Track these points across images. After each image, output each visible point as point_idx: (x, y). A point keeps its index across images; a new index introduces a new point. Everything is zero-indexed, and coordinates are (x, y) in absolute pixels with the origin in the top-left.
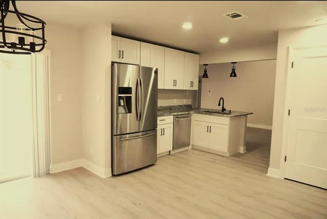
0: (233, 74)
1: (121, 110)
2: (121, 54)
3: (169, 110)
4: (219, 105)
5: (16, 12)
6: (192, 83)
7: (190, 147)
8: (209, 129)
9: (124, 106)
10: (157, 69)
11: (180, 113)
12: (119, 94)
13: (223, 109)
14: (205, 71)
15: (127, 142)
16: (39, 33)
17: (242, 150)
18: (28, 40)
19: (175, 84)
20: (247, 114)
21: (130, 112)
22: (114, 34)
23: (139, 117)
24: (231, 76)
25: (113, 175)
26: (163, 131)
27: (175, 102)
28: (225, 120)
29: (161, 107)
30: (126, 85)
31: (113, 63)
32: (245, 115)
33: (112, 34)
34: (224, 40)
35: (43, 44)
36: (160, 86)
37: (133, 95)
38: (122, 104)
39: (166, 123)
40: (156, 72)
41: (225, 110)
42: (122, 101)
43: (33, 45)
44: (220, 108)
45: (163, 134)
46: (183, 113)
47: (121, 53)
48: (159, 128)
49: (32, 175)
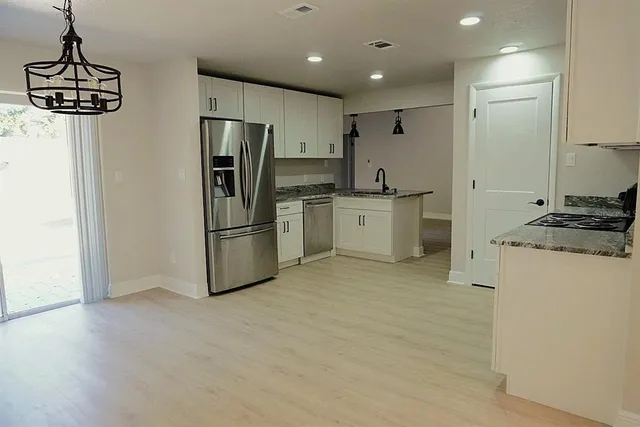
0: (399, 130)
1: (219, 192)
2: (213, 103)
3: (296, 192)
4: (377, 180)
6: (332, 147)
7: (333, 252)
8: (361, 221)
9: (222, 186)
10: (272, 126)
11: (313, 197)
12: (215, 167)
13: (385, 188)
14: (354, 126)
15: (228, 241)
17: (417, 251)
19: (303, 149)
20: (422, 194)
21: (232, 194)
22: (201, 72)
23: (246, 202)
24: (395, 132)
25: (212, 294)
26: (286, 225)
27: (305, 180)
28: (386, 205)
29: (283, 188)
30: (223, 153)
31: (202, 119)
32: (418, 195)
33: (199, 73)
34: (377, 76)
36: (278, 154)
37: (236, 169)
38: (220, 183)
39: (290, 213)
40: (271, 131)
41: (388, 188)
42: (219, 178)
43: (104, 102)
44: (379, 186)
45: (286, 229)
46: (318, 196)
47: (213, 101)
48: (279, 221)
49: (82, 301)
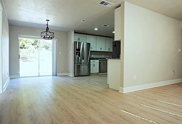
2: (79, 39)
5: (49, 32)
6: (109, 49)
11: (102, 59)
12: (76, 51)
14: (115, 44)
16: (53, 35)
18: (51, 37)
21: (80, 56)
22: (75, 33)
23: (83, 58)
25: (75, 76)
35: (53, 37)
37: (81, 51)
38: (78, 54)
43: (52, 38)
45: (94, 66)
